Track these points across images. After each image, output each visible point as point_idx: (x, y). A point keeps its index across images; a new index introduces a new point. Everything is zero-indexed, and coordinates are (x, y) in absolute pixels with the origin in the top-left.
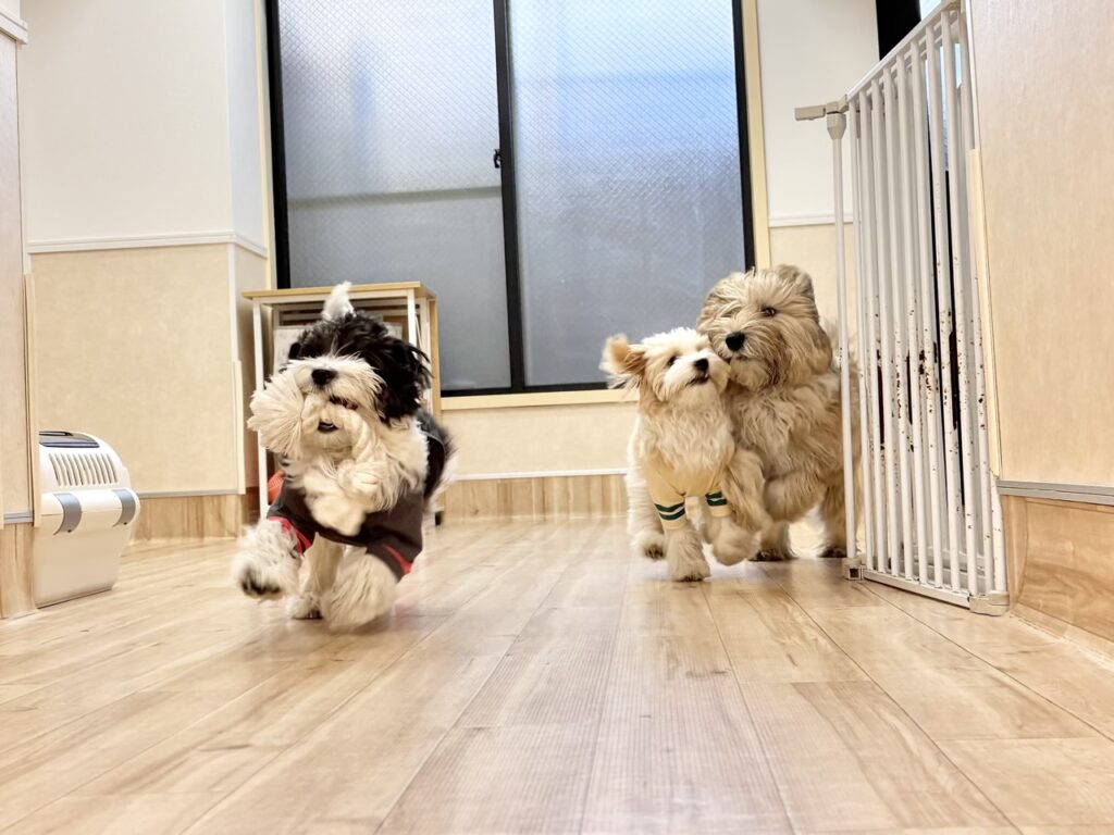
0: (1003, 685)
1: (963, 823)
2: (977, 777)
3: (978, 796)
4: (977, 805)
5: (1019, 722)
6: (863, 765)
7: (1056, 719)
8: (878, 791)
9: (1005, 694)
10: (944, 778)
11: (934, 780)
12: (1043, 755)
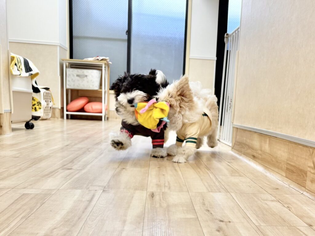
0: (229, 165)
1: (220, 192)
2: (223, 183)
3: (223, 187)
4: (223, 188)
5: (231, 173)
6: (202, 180)
7: (238, 173)
8: (204, 185)
9: (229, 167)
10: (217, 184)
11: (215, 183)
12: (235, 180)
